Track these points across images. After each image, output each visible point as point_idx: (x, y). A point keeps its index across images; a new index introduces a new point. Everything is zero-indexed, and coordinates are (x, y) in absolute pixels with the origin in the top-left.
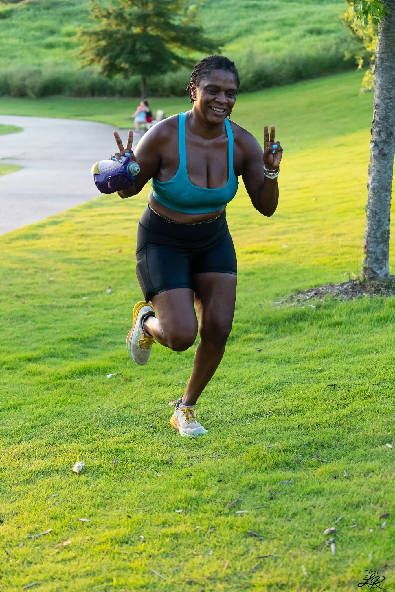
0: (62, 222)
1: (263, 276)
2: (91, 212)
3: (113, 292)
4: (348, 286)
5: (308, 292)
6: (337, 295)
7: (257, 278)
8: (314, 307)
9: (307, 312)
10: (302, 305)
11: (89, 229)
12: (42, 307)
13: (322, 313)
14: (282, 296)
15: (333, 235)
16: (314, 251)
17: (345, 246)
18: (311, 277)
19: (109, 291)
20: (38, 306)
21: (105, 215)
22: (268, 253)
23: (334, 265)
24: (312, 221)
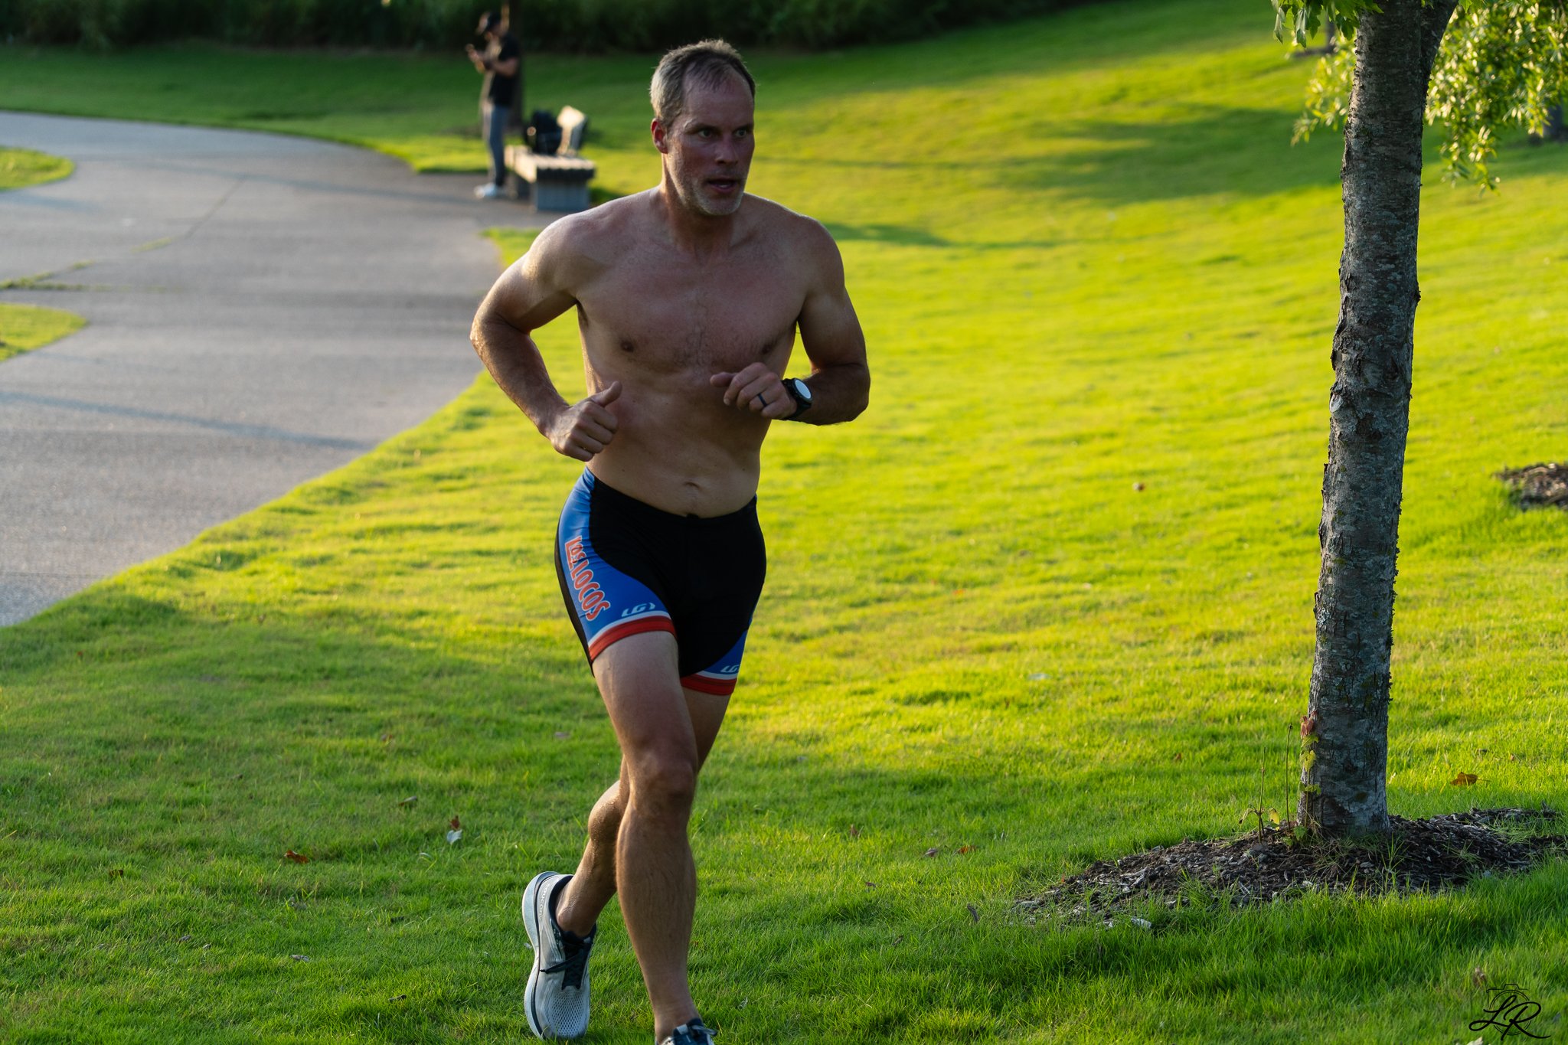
0: (254, 556)
1: (972, 797)
2: (354, 517)
3: (468, 843)
4: (1256, 854)
5: (1125, 867)
6: (1222, 884)
7: (951, 801)
8: (1146, 924)
9: (1123, 942)
10: (1108, 917)
11: (353, 588)
12: (236, 891)
13: (1174, 947)
14: (1042, 877)
15: (1203, 636)
16: (1139, 702)
17: (1245, 686)
18: (1135, 805)
19: (455, 836)
20: (226, 890)
21: (402, 529)
22: (983, 705)
23: (1208, 760)
24: (1130, 573)
